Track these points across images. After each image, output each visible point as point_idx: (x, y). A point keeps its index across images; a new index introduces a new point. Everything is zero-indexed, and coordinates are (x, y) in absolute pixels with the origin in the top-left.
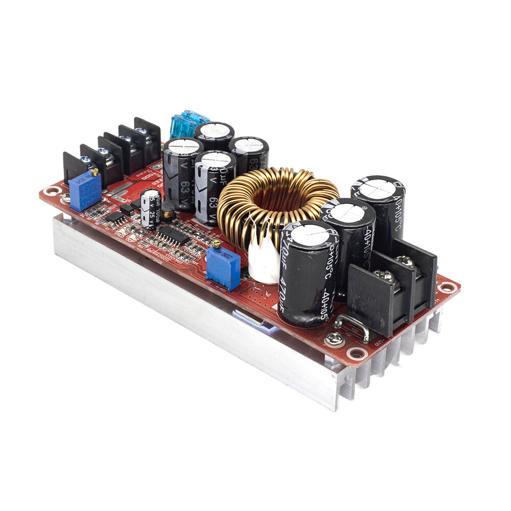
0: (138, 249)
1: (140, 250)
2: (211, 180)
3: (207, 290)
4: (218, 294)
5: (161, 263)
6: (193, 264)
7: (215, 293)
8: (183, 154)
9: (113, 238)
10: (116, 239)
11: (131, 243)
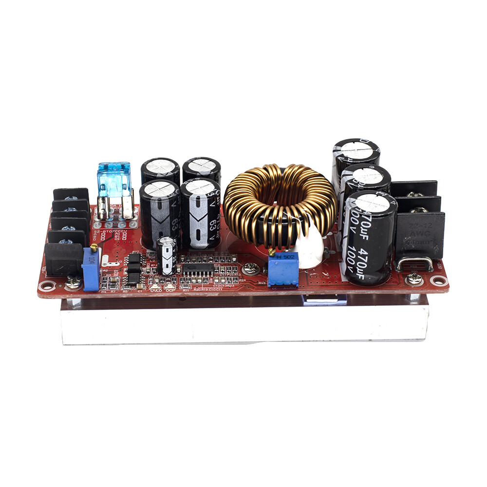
0: (186, 294)
1: (188, 293)
2: (211, 205)
3: (278, 296)
4: (290, 294)
5: (216, 294)
6: (243, 282)
7: (287, 294)
8: (170, 195)
9: (151, 296)
10: (155, 295)
11: (174, 292)
